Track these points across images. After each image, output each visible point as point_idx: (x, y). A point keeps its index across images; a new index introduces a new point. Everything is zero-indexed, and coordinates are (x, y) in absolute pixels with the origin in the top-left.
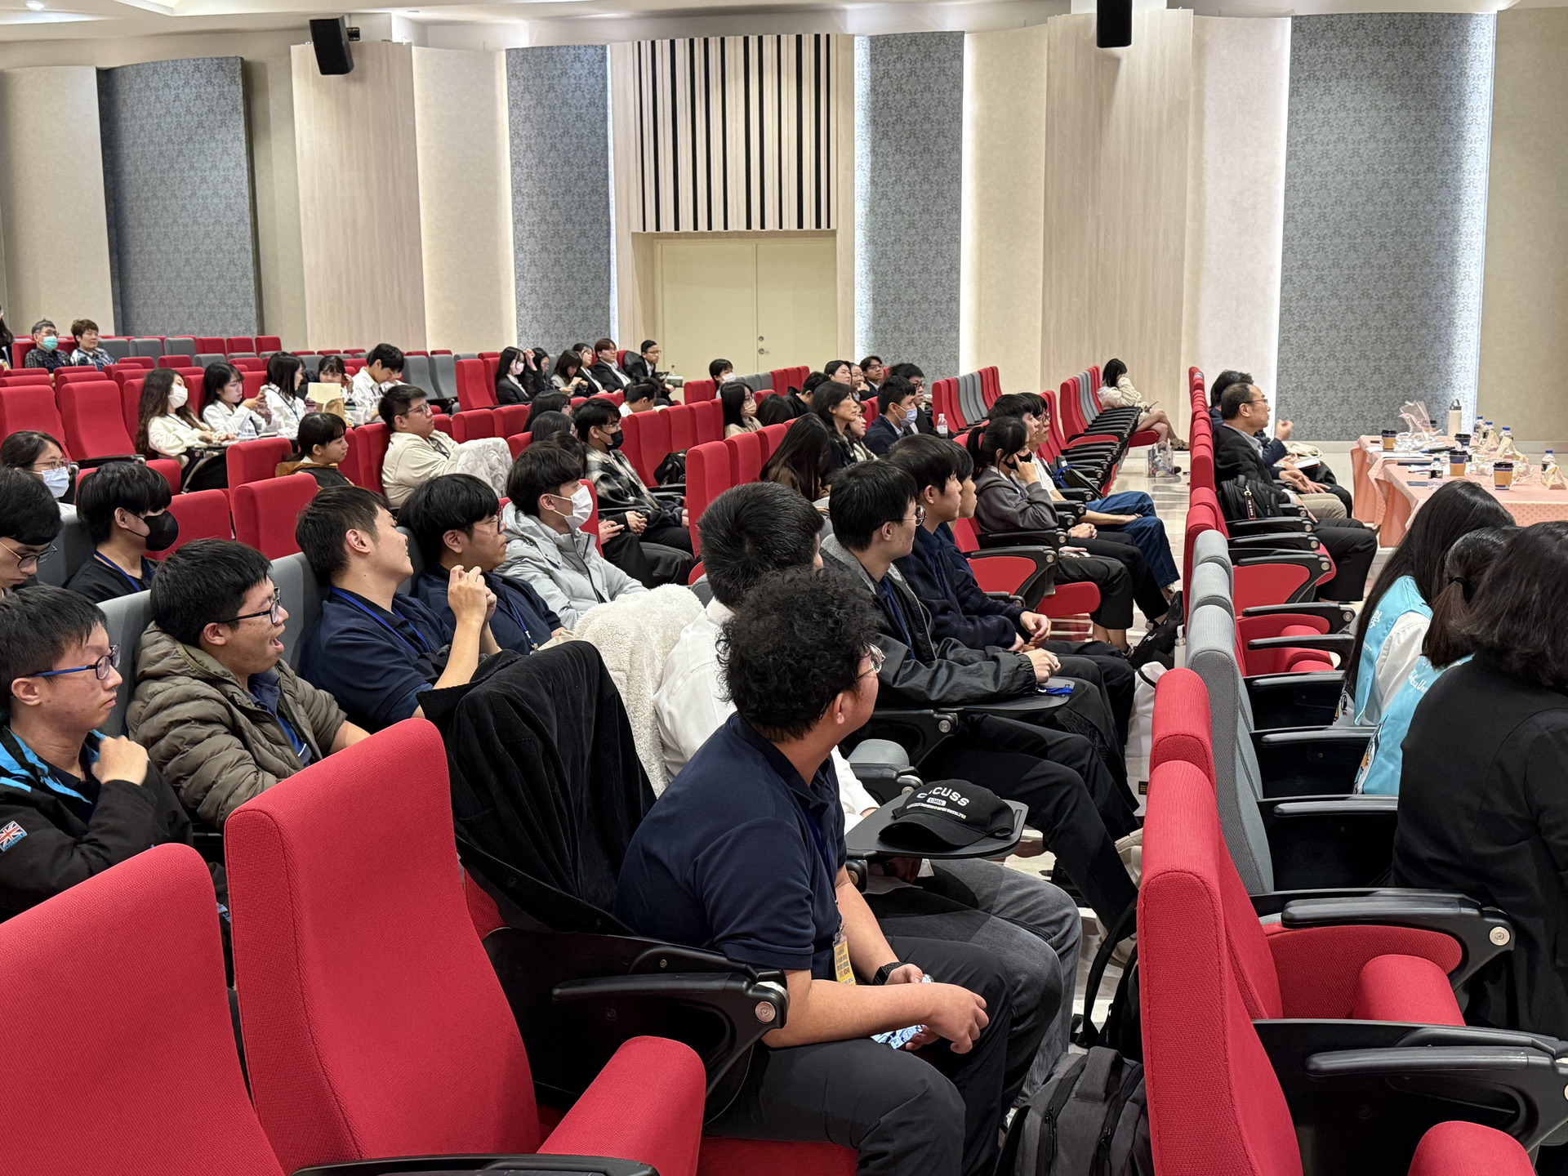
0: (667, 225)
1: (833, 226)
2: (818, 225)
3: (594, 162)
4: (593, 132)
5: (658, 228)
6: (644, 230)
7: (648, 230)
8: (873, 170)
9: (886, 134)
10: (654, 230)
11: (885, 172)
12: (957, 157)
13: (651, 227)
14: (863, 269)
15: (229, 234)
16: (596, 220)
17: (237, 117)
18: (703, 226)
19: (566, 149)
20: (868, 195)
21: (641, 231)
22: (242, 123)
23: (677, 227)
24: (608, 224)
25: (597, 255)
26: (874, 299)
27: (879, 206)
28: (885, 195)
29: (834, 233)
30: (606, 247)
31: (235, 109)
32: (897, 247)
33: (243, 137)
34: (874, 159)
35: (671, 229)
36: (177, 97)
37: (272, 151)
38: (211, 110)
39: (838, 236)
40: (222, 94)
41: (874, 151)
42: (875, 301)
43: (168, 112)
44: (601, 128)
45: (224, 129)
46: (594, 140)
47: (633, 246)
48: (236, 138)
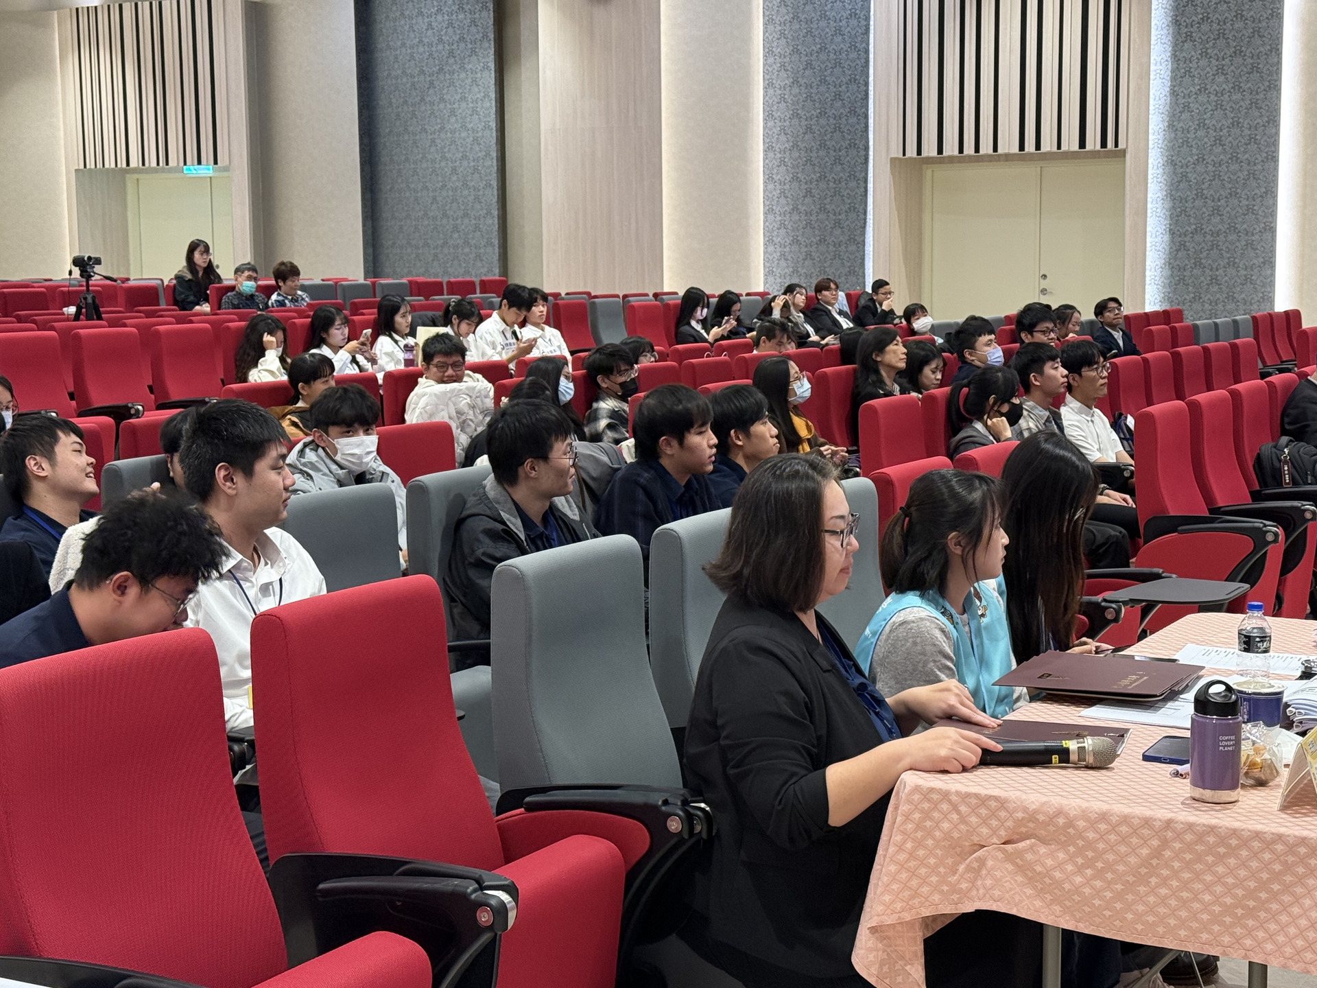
0: (930, 149)
1: (1121, 145)
2: (1104, 144)
3: (853, 80)
4: (853, 47)
5: (919, 152)
6: (904, 154)
7: (908, 154)
8: (1173, 79)
9: (1189, 36)
10: (915, 154)
11: (1187, 80)
12: (1276, 60)
13: (911, 151)
14: (1159, 194)
15: (476, 169)
16: (853, 145)
17: (487, 45)
18: (969, 149)
19: (823, 67)
20: (1167, 107)
21: (901, 155)
22: (492, 51)
23: (940, 151)
24: (867, 148)
25: (853, 184)
26: (1170, 230)
27: (1179, 121)
28: (1186, 107)
29: (1124, 152)
30: (863, 174)
31: (485, 36)
32: (1200, 169)
33: (492, 65)
34: (1176, 66)
35: (934, 153)
36: (430, 24)
37: (519, 80)
38: (462, 39)
39: (1128, 156)
40: (473, 22)
41: (1175, 56)
42: (1172, 233)
43: (421, 41)
44: (862, 42)
45: (474, 58)
46: (853, 55)
47: (892, 173)
48: (486, 68)
